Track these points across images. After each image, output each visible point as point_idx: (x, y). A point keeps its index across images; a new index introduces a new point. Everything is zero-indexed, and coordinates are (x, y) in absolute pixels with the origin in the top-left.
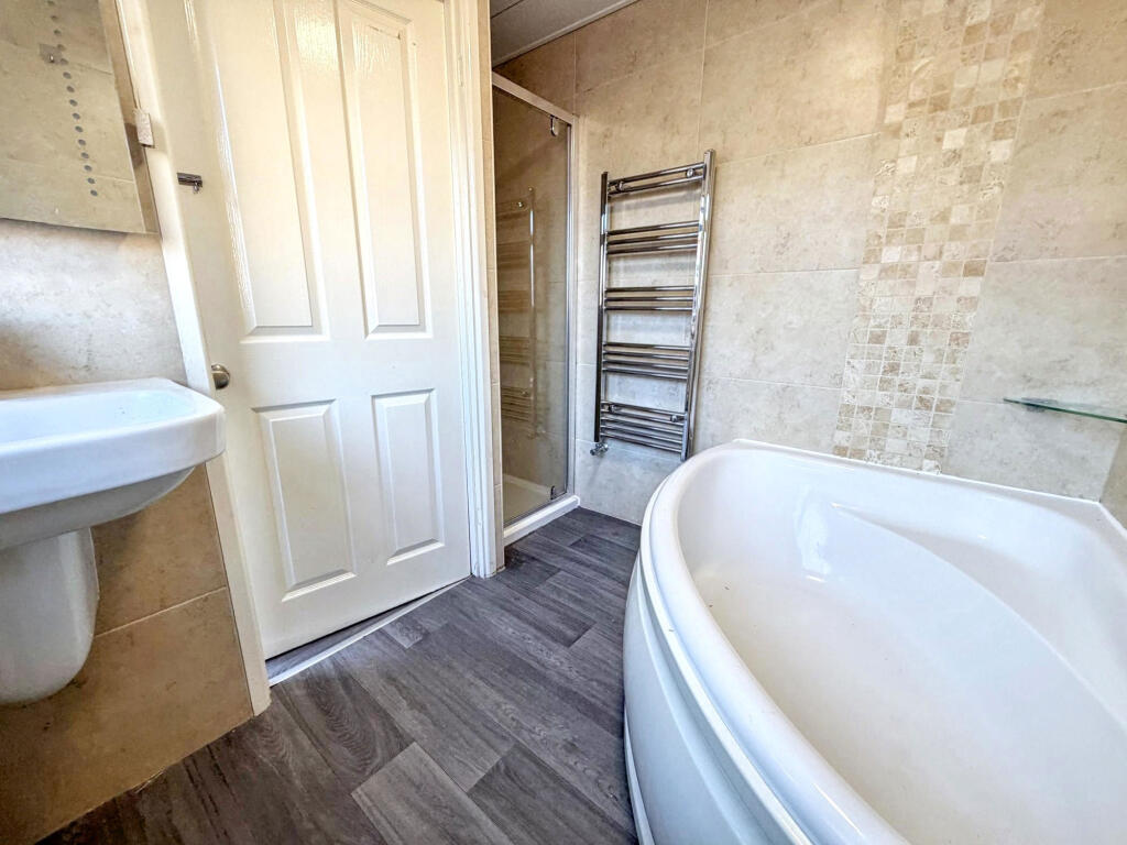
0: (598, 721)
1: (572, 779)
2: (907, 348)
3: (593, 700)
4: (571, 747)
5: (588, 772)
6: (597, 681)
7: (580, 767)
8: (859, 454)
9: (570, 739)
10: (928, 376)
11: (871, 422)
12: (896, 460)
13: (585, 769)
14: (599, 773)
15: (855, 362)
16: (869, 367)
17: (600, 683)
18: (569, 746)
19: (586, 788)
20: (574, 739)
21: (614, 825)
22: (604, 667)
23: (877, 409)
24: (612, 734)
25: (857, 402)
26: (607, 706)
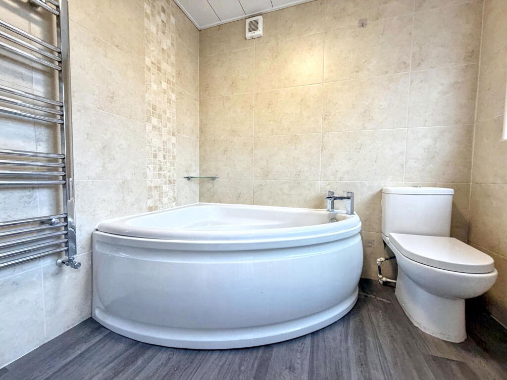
0: (269, 359)
1: (307, 363)
2: (163, 160)
3: (256, 366)
4: (291, 368)
5: (299, 356)
6: (240, 367)
7: (299, 361)
8: (156, 208)
9: (288, 370)
10: (169, 171)
11: (158, 193)
12: (166, 206)
13: (298, 358)
14: (296, 352)
15: (150, 166)
16: (154, 168)
17: (240, 365)
18: (291, 369)
19: (306, 355)
20: (286, 368)
21: (312, 342)
22: (226, 366)
23: (159, 186)
24: (273, 351)
25: (153, 185)
26: (257, 357)
